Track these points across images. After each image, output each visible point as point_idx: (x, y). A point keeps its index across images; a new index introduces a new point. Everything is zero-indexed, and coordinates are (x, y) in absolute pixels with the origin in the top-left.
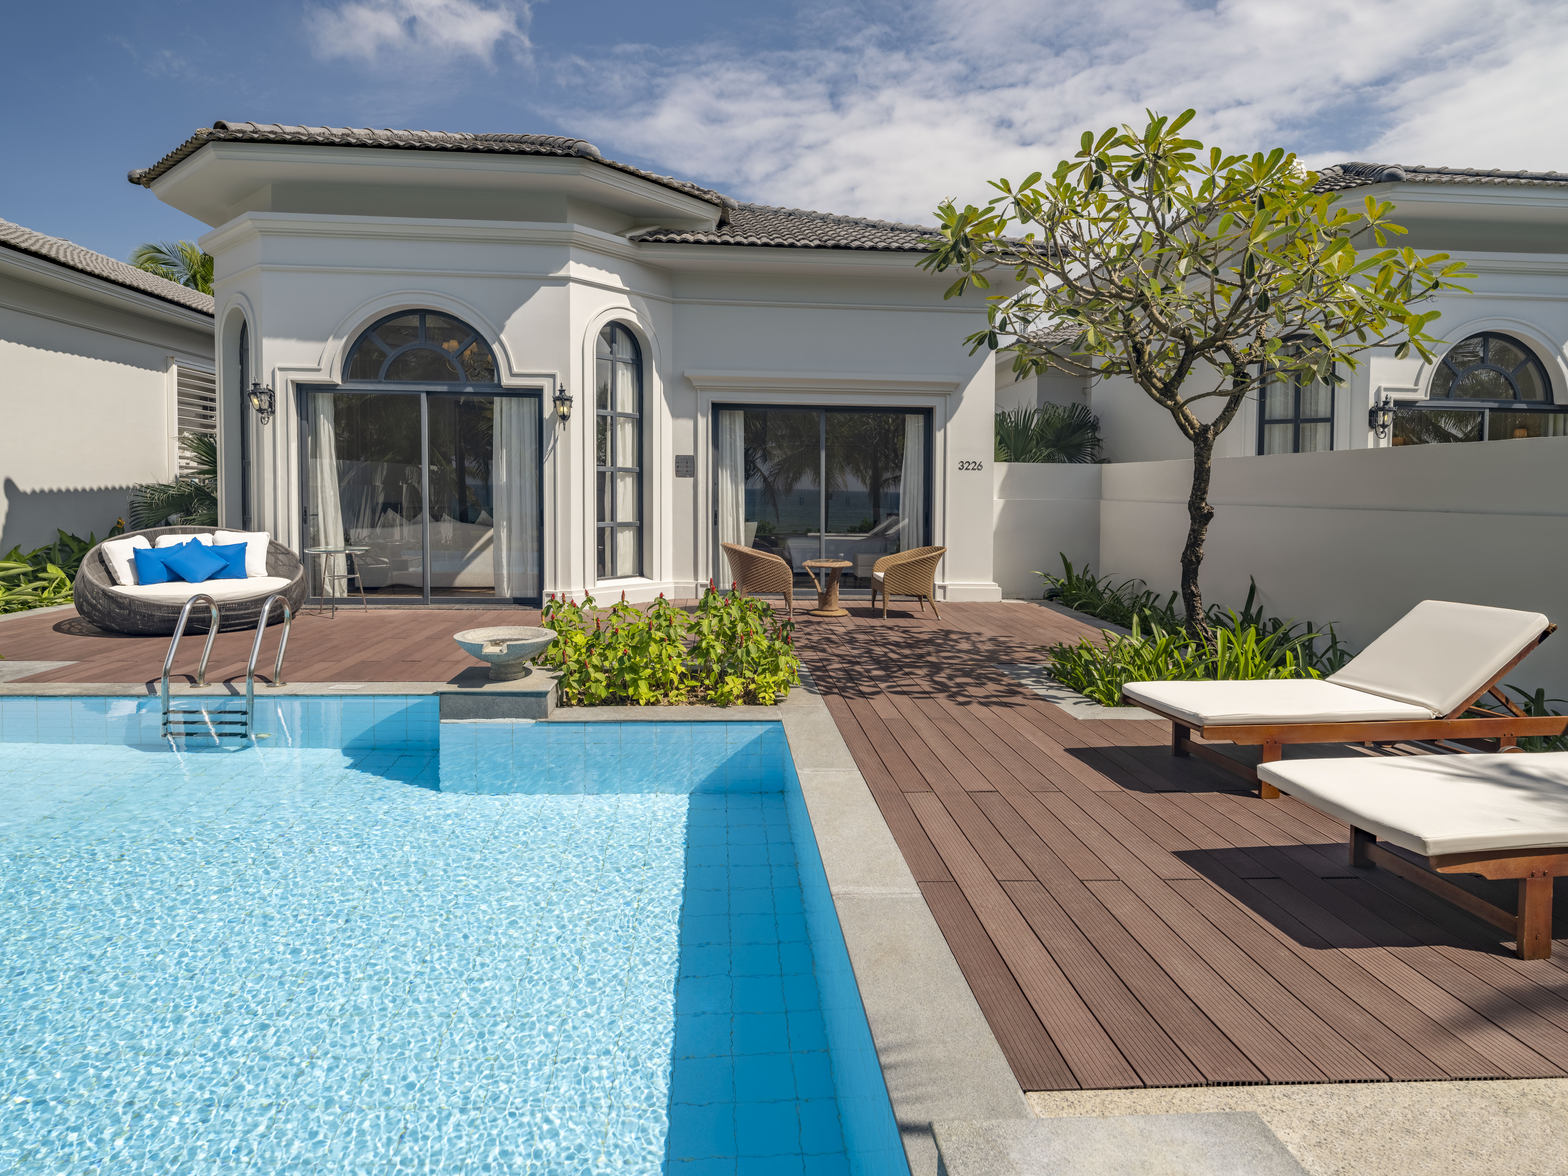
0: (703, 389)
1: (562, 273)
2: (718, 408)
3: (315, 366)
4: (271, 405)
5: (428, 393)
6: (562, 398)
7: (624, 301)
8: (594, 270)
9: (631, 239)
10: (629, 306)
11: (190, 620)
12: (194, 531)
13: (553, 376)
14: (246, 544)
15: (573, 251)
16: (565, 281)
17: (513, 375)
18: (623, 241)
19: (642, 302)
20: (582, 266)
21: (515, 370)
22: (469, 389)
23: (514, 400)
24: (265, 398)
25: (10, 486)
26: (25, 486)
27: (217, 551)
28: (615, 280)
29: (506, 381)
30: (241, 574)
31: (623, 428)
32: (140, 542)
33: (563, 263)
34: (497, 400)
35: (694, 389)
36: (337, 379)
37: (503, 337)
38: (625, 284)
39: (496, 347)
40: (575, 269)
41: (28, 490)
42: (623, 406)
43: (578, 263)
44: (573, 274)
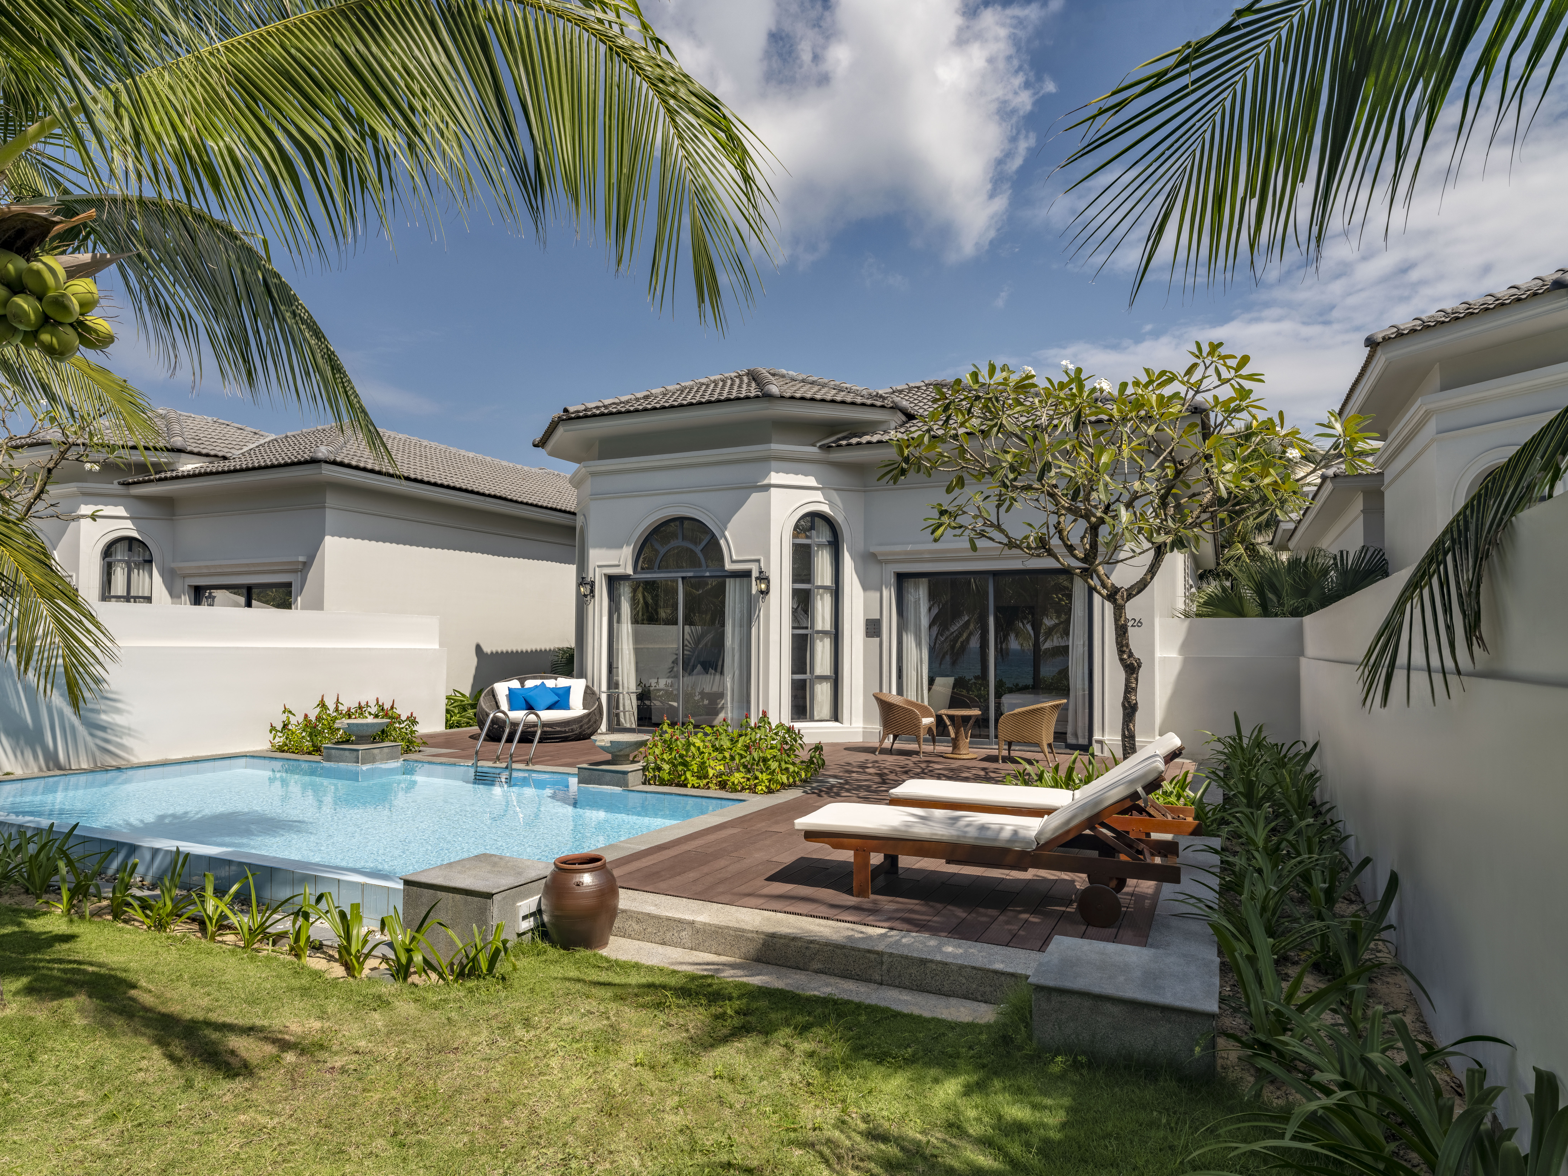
0: (887, 562)
1: (766, 482)
2: (902, 579)
3: (617, 563)
4: (592, 591)
5: (683, 578)
6: (763, 578)
7: (818, 496)
8: (791, 476)
9: (820, 447)
10: (823, 500)
11: (522, 732)
12: (542, 678)
13: (758, 561)
14: (570, 688)
15: (774, 464)
16: (768, 487)
17: (733, 562)
18: (815, 449)
19: (835, 495)
20: (781, 474)
21: (734, 558)
22: (708, 574)
23: (738, 580)
24: (588, 587)
25: (478, 648)
26: (487, 649)
27: (555, 691)
28: (811, 481)
29: (728, 566)
30: (567, 707)
31: (822, 599)
32: (515, 684)
33: (767, 474)
34: (727, 580)
35: (880, 562)
36: (630, 571)
37: (727, 533)
38: (818, 482)
39: (722, 542)
40: (775, 478)
41: (489, 652)
42: (823, 580)
43: (777, 472)
44: (773, 482)
